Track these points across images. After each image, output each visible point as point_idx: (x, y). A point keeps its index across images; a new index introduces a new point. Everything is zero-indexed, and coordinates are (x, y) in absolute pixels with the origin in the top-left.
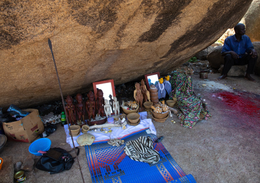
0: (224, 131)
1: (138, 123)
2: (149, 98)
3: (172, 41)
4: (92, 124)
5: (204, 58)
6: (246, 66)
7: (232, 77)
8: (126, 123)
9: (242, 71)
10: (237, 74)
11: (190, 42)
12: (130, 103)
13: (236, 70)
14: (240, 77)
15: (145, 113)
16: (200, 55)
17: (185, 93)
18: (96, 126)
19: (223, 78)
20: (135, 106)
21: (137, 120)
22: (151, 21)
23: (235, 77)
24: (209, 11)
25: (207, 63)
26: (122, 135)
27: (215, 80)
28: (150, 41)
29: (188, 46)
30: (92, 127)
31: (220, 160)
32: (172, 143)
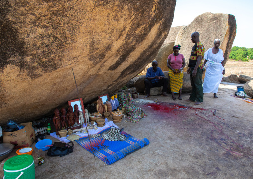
0: (156, 121)
1: (104, 124)
2: (106, 110)
3: (122, 70)
4: (73, 129)
5: (131, 86)
6: (162, 87)
7: (154, 95)
8: (96, 126)
9: (159, 91)
10: (157, 93)
11: (131, 71)
12: (95, 114)
13: (155, 91)
14: (159, 95)
15: (106, 119)
16: (129, 84)
17: (129, 105)
18: (75, 130)
19: (148, 97)
20: (99, 115)
21: (103, 122)
22: (117, 59)
23: (155, 95)
24: (141, 54)
25: (135, 89)
26: (97, 132)
27: (143, 99)
28: (113, 70)
29: (129, 74)
30: (74, 131)
31: (158, 132)
32: (129, 130)
